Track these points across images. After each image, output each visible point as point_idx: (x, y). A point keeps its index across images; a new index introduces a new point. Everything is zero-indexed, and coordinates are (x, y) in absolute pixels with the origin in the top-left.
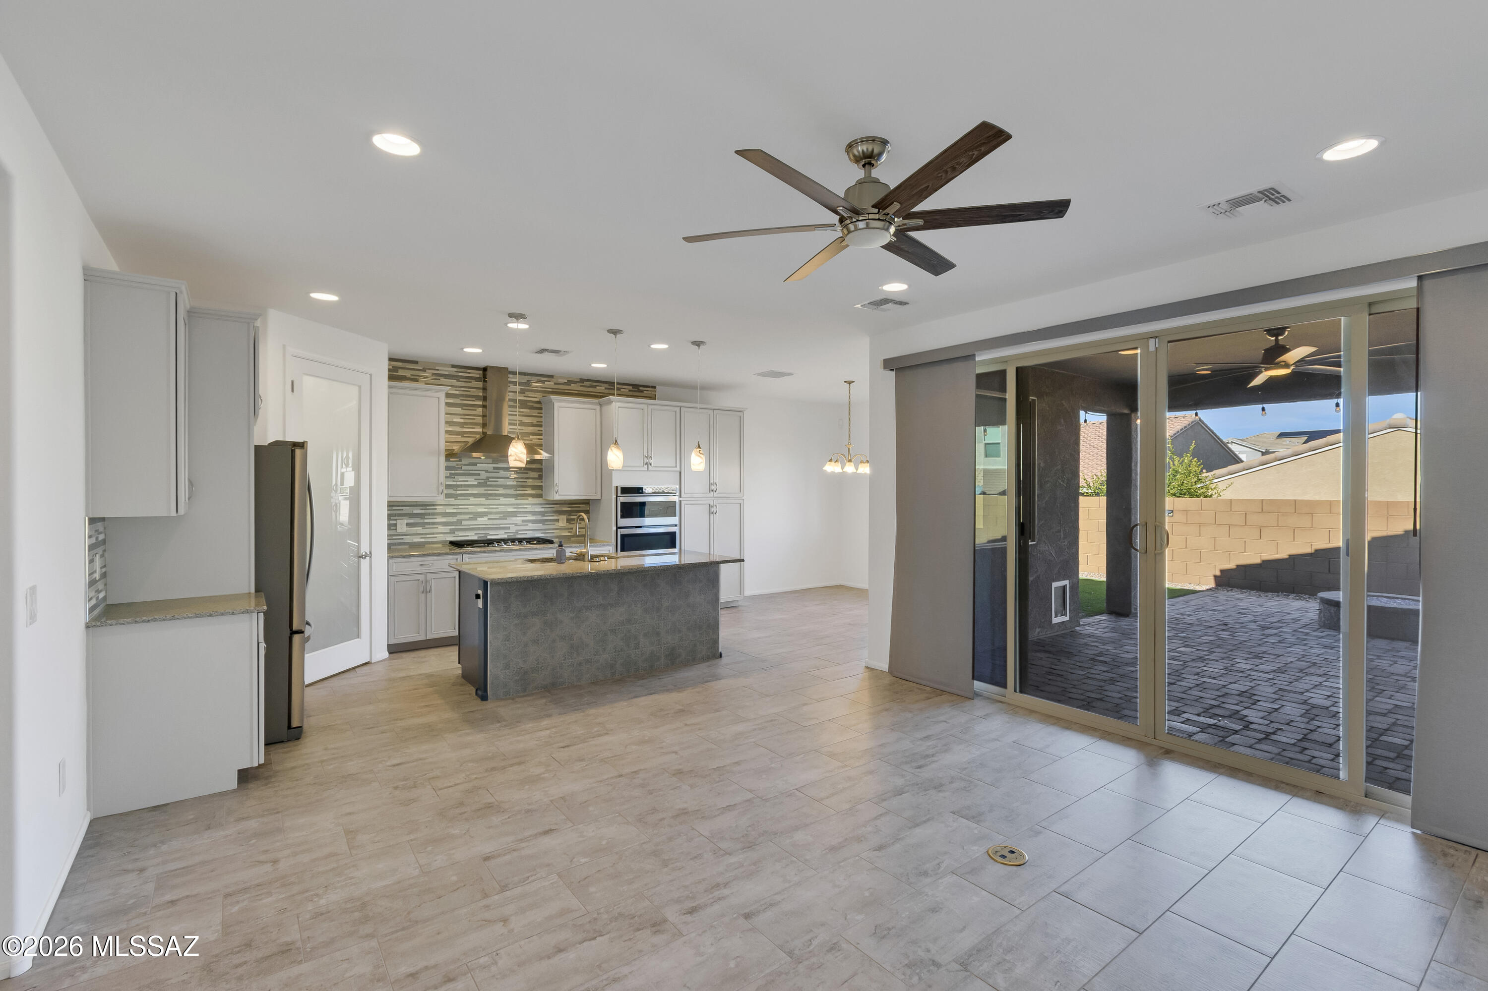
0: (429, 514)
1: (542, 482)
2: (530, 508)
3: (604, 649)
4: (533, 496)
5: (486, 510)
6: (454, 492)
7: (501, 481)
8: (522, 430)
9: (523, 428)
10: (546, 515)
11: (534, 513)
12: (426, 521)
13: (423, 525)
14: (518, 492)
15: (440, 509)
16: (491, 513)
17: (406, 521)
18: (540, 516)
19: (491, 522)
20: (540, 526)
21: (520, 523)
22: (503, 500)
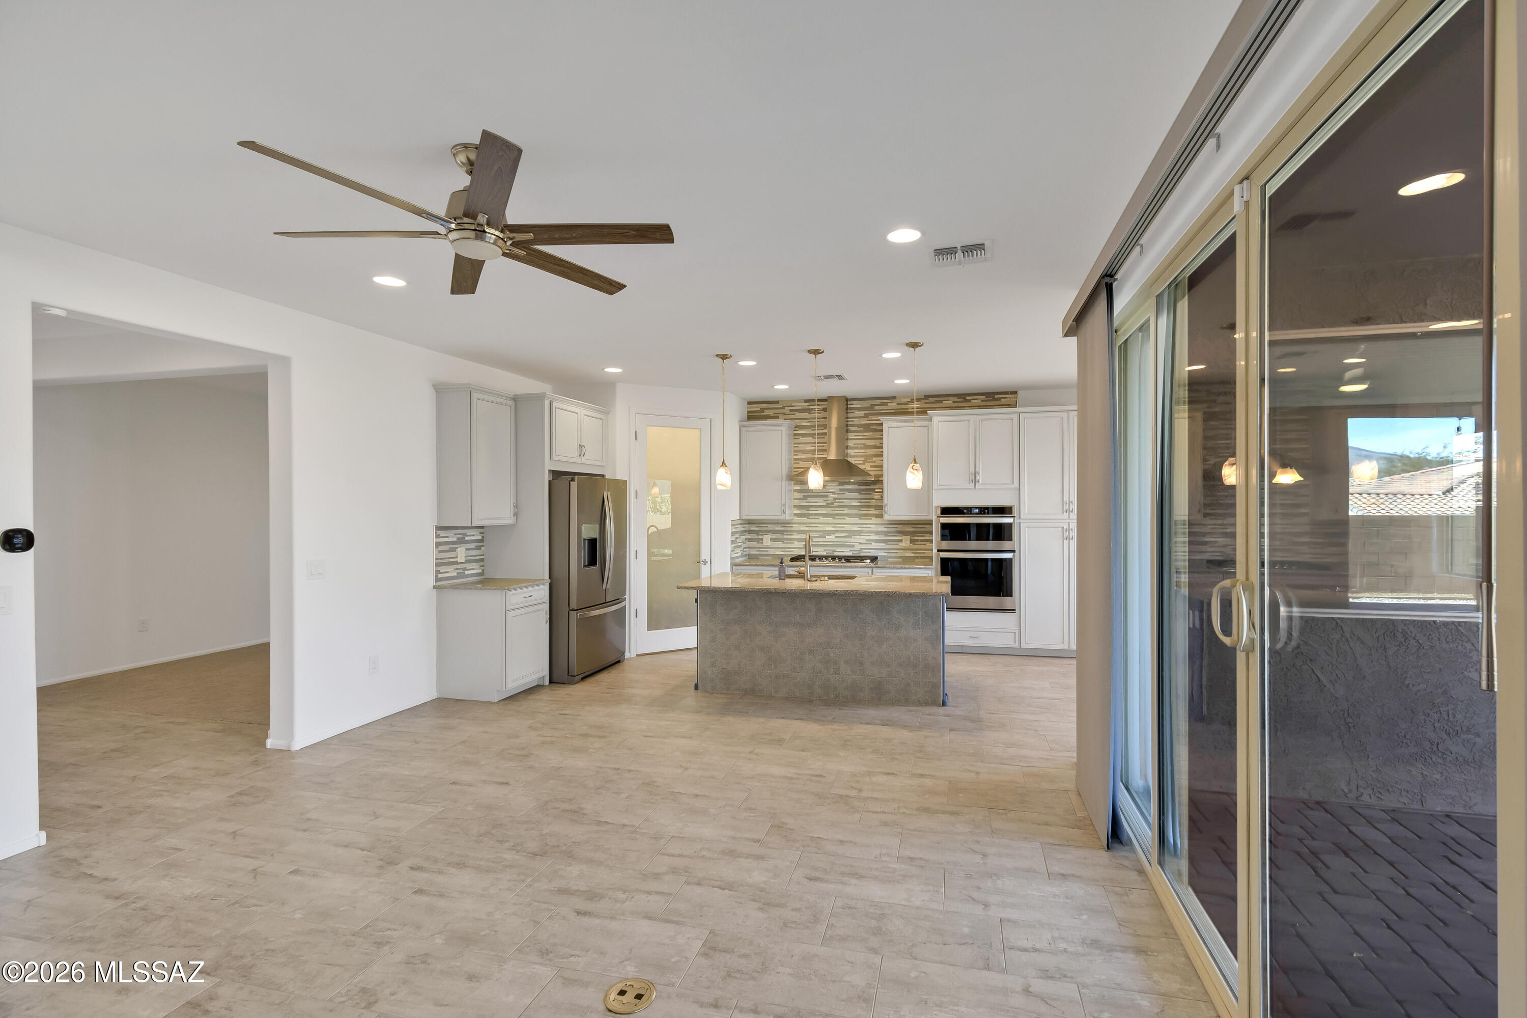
0: (786, 531)
1: (883, 502)
2: (873, 528)
3: (802, 667)
4: (877, 516)
5: (833, 529)
6: (807, 512)
7: (847, 502)
8: (866, 452)
9: (866, 451)
11: (877, 533)
12: (785, 537)
13: (782, 540)
14: (862, 512)
15: (795, 527)
16: (837, 531)
17: (770, 537)
18: (884, 536)
20: (883, 545)
22: (848, 520)
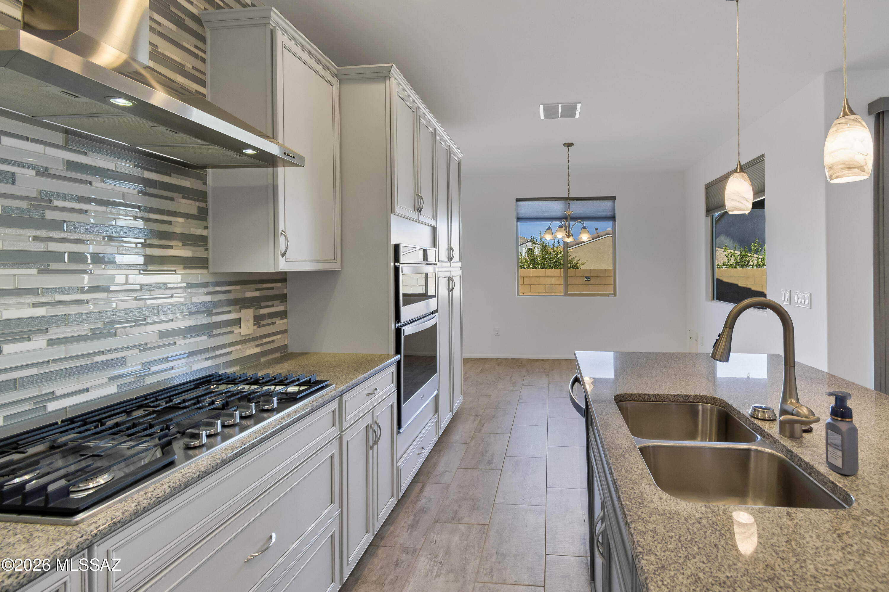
1: (206, 228)
2: (179, 297)
4: (187, 263)
10: (215, 311)
11: (186, 310)
19: (59, 352)
21: (154, 340)
